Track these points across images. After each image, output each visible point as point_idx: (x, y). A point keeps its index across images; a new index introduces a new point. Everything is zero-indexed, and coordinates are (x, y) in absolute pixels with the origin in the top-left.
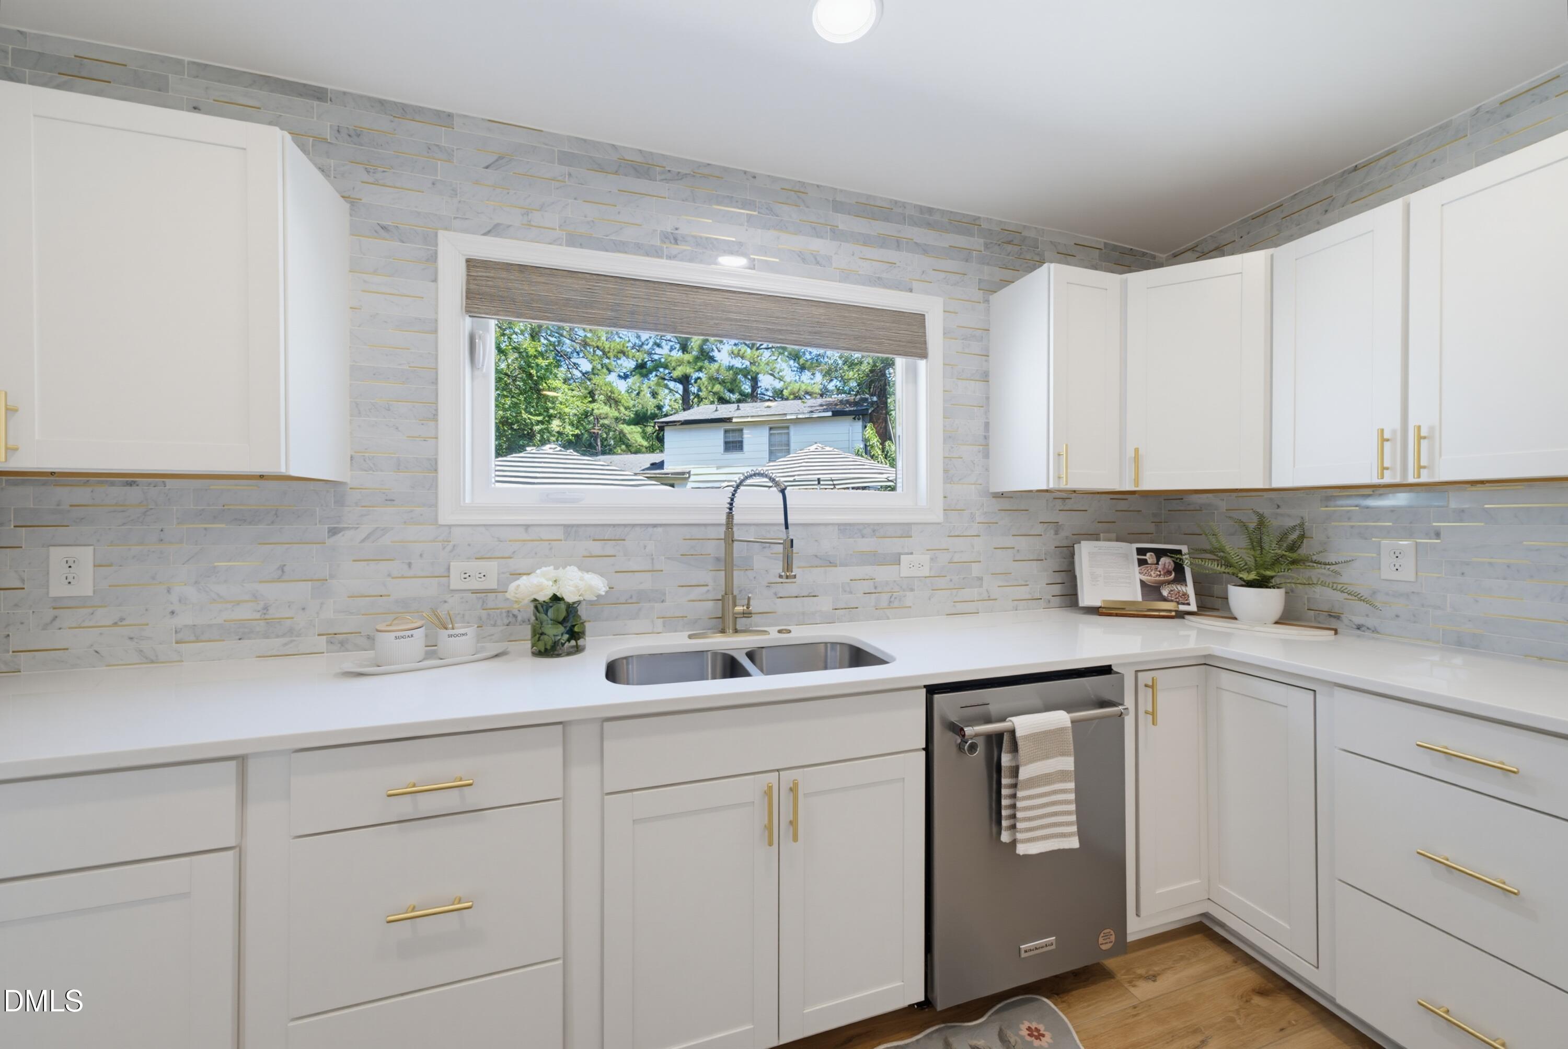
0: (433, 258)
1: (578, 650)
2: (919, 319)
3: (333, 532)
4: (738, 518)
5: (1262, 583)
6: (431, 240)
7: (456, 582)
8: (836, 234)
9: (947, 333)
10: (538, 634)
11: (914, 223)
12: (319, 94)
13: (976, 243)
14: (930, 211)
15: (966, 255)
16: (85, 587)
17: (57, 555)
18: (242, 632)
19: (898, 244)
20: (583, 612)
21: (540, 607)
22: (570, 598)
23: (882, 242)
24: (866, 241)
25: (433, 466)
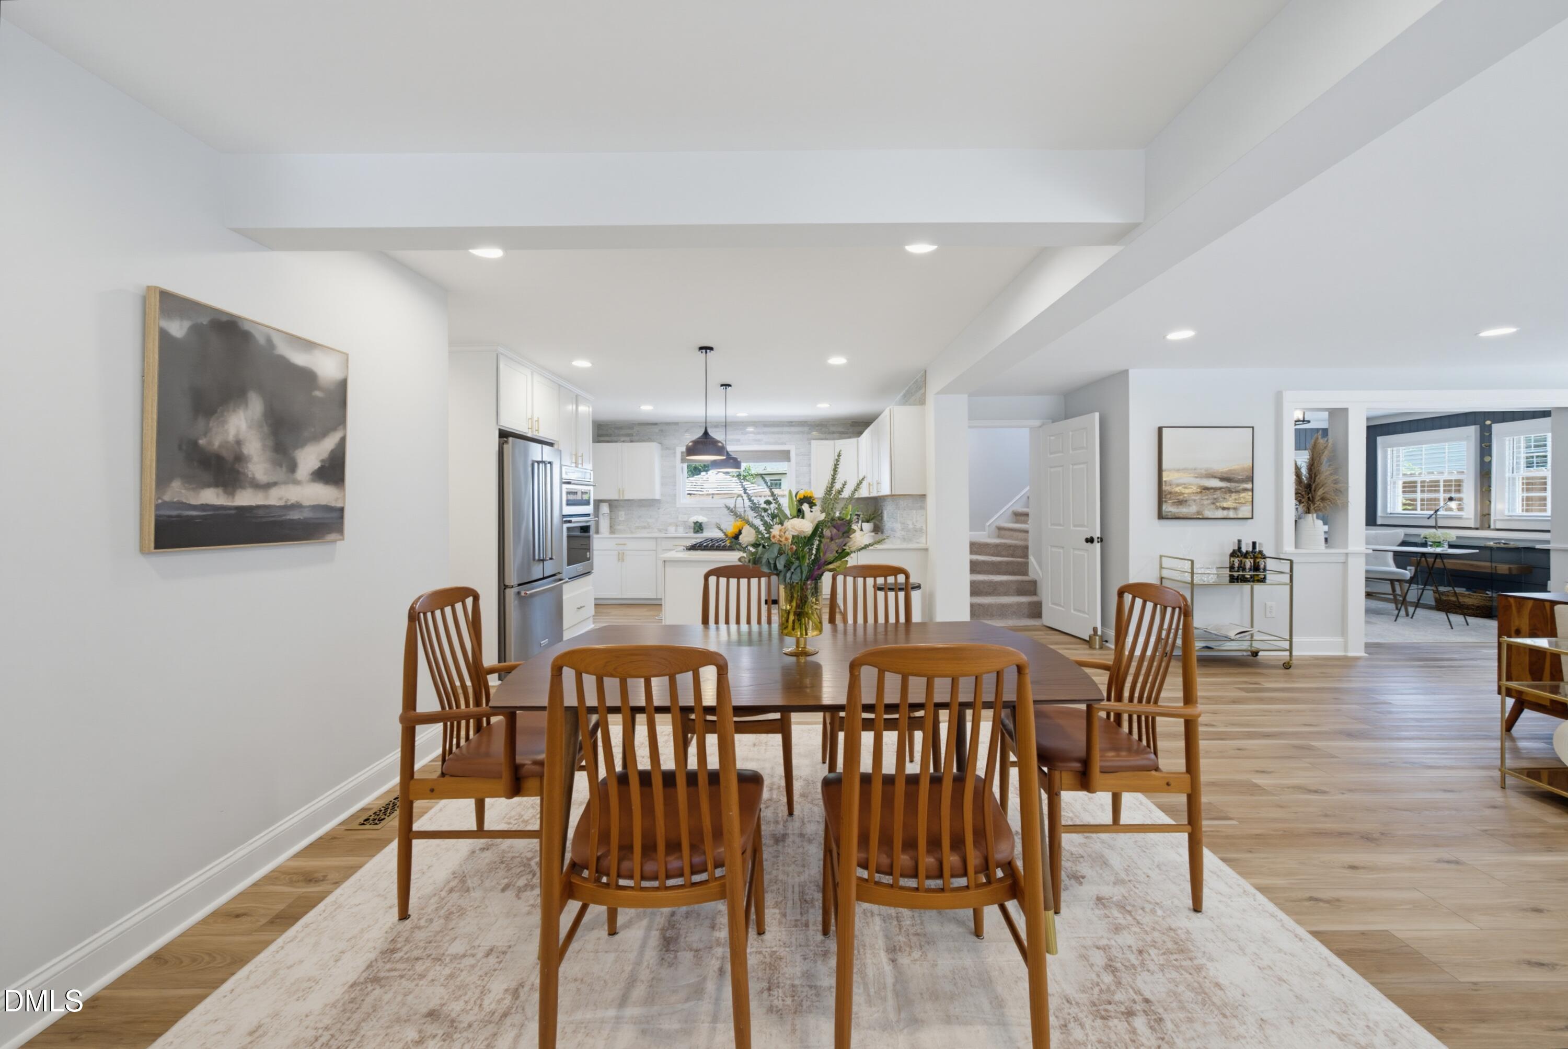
0: (675, 453)
1: (702, 533)
2: (788, 452)
3: (659, 509)
4: (737, 506)
5: (868, 521)
6: (674, 449)
7: (680, 519)
8: (764, 433)
9: (797, 455)
10: (694, 529)
11: (786, 426)
12: (656, 424)
13: (806, 429)
14: (791, 422)
15: (803, 432)
16: (623, 519)
17: (620, 513)
18: (644, 528)
19: (782, 433)
20: (703, 525)
21: (696, 523)
22: (700, 521)
23: (778, 433)
24: (774, 433)
25: (675, 495)
